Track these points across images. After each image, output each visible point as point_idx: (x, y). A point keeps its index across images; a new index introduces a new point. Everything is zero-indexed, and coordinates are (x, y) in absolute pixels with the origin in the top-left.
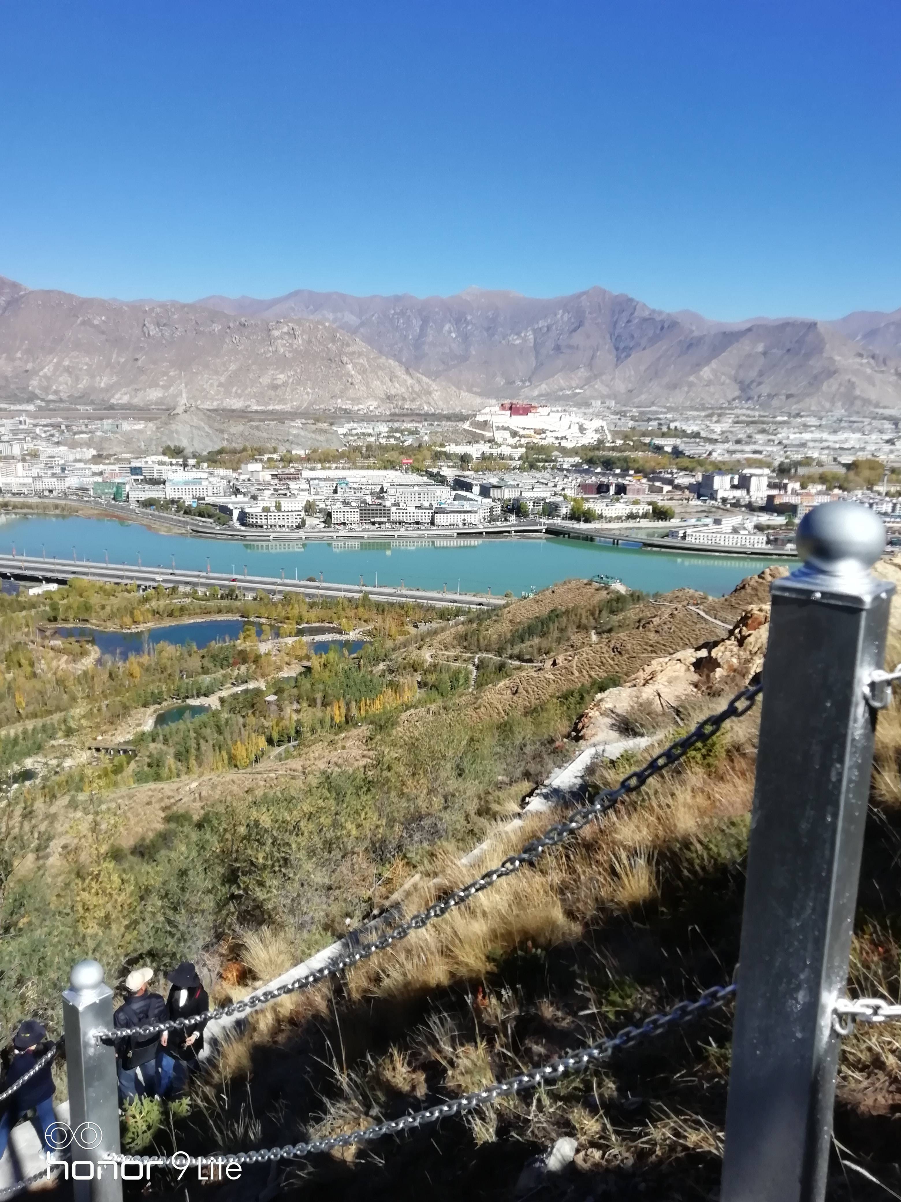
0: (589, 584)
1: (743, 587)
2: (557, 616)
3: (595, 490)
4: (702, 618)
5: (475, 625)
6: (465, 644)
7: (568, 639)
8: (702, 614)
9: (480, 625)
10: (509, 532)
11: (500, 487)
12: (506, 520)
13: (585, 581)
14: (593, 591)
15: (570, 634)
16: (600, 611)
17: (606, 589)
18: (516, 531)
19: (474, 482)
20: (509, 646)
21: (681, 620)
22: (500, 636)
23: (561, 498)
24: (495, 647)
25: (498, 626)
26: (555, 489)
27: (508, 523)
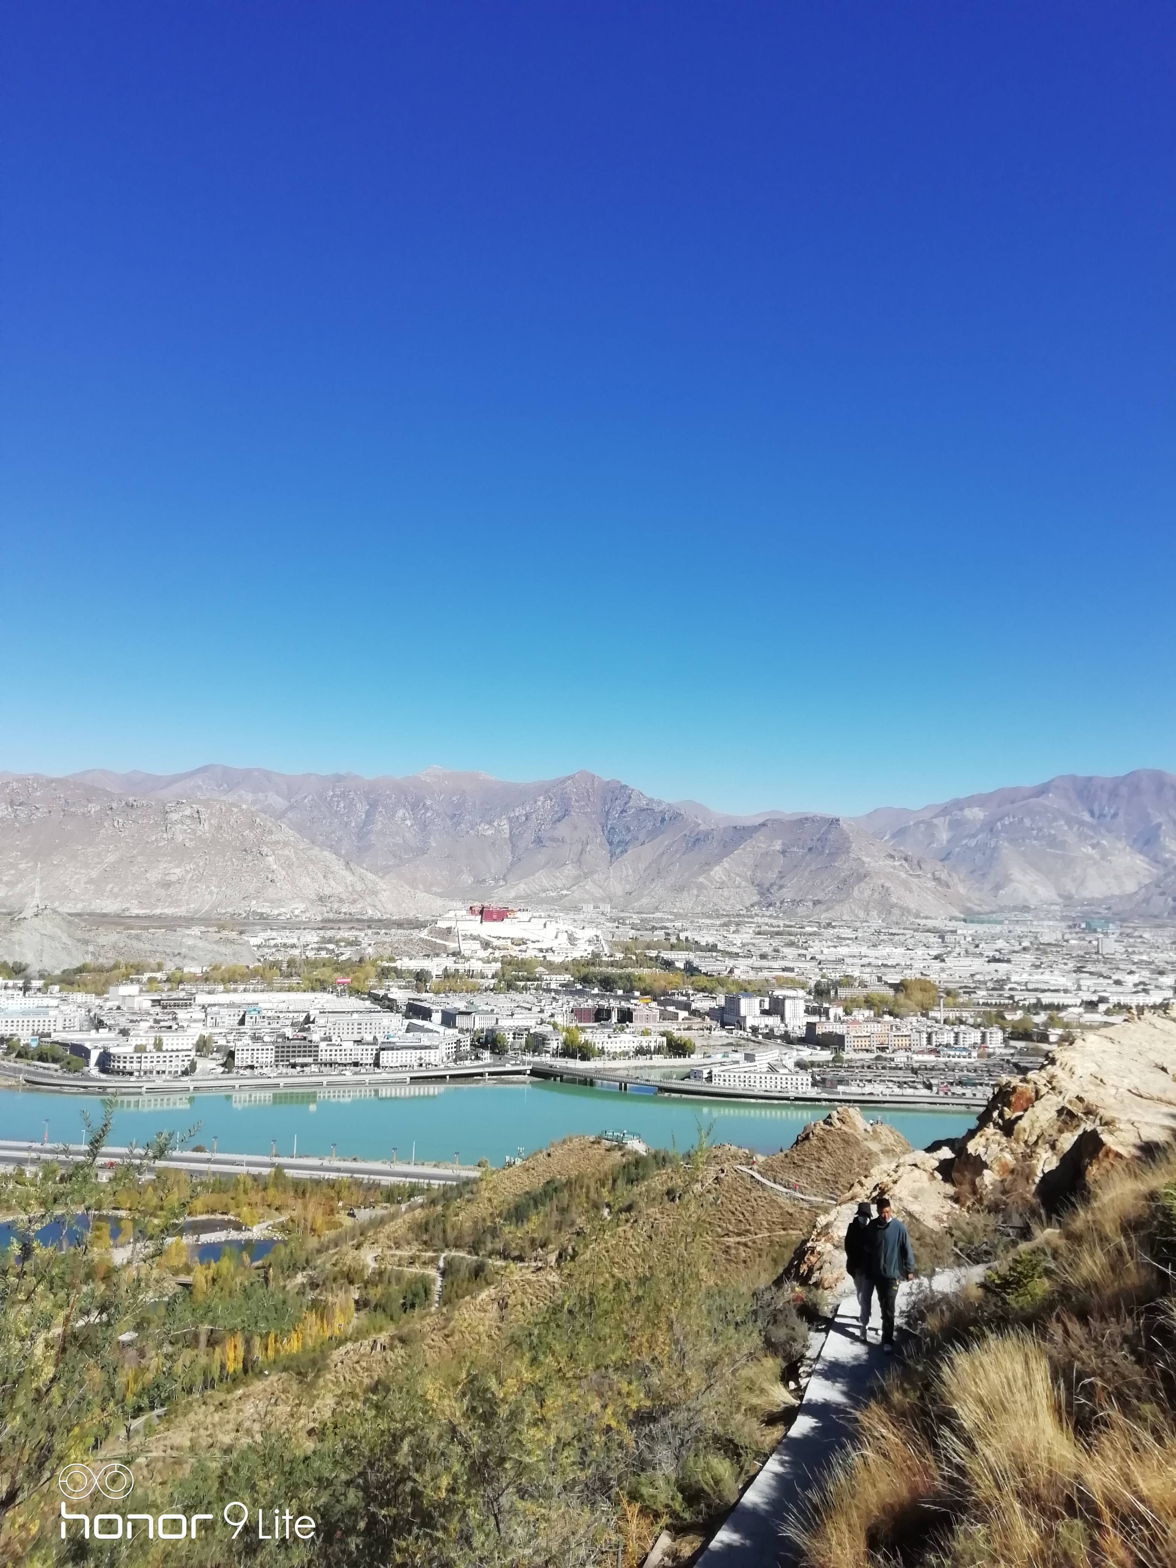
0: (597, 1142)
1: (807, 1138)
2: (556, 1190)
3: (592, 1017)
4: (758, 1182)
5: (439, 1208)
6: (425, 1237)
7: (573, 1224)
8: (758, 1176)
9: (446, 1207)
10: (481, 1074)
11: (469, 1013)
12: (477, 1058)
13: (592, 1139)
14: (602, 1152)
15: (574, 1216)
16: (615, 1181)
17: (620, 1149)
18: (491, 1074)
19: (433, 1007)
20: (489, 1237)
21: (731, 1186)
22: (476, 1223)
23: (550, 1028)
24: (469, 1240)
25: (472, 1208)
26: (541, 1015)
27: (481, 1063)
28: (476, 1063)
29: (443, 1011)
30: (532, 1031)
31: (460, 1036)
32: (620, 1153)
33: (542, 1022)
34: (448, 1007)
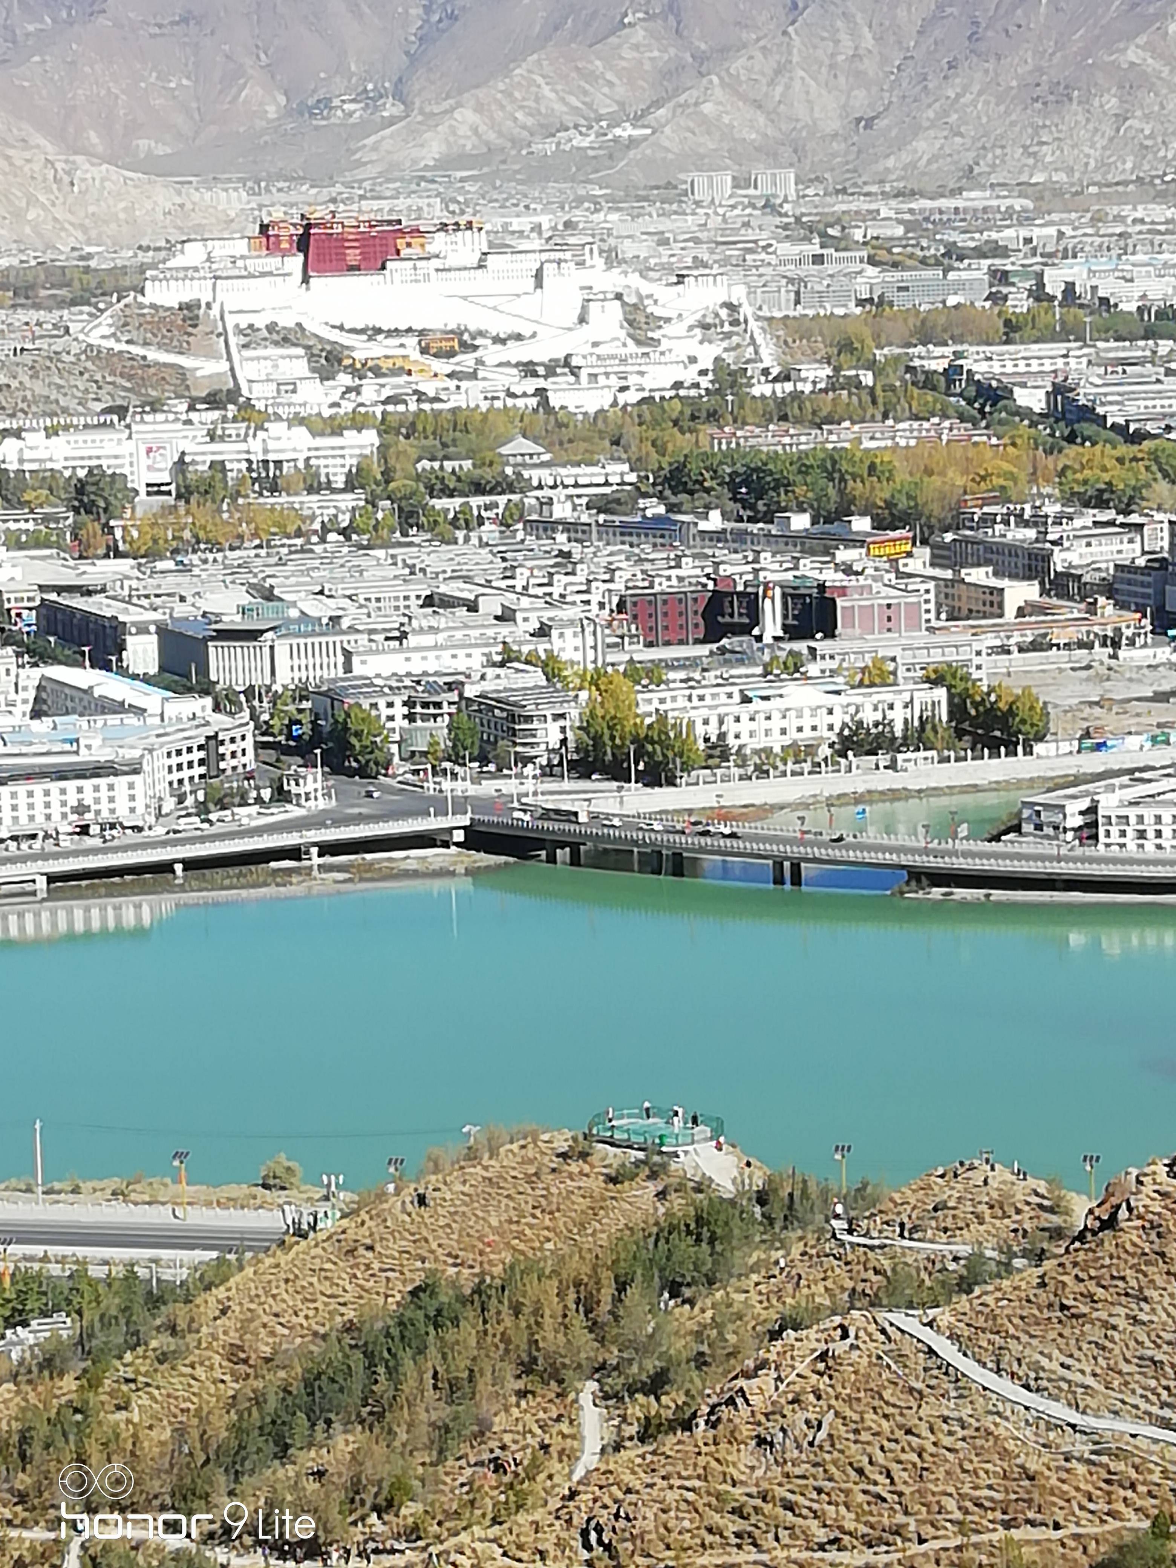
0: (580, 1152)
1: (1110, 1223)
2: (436, 1321)
3: (696, 622)
4: (946, 1368)
5: (69, 1384)
8: (947, 1350)
9: (90, 1382)
10: (295, 853)
11: (253, 635)
12: (281, 795)
13: (564, 1142)
14: (596, 1184)
16: (622, 1286)
17: (654, 1173)
18: (326, 849)
23: (537, 677)
24: (159, 1483)
26: (504, 630)
27: (294, 812)
28: (279, 814)
29: (163, 632)
30: (470, 691)
31: (220, 721)
32: (652, 1188)
33: (508, 658)
34: (181, 610)
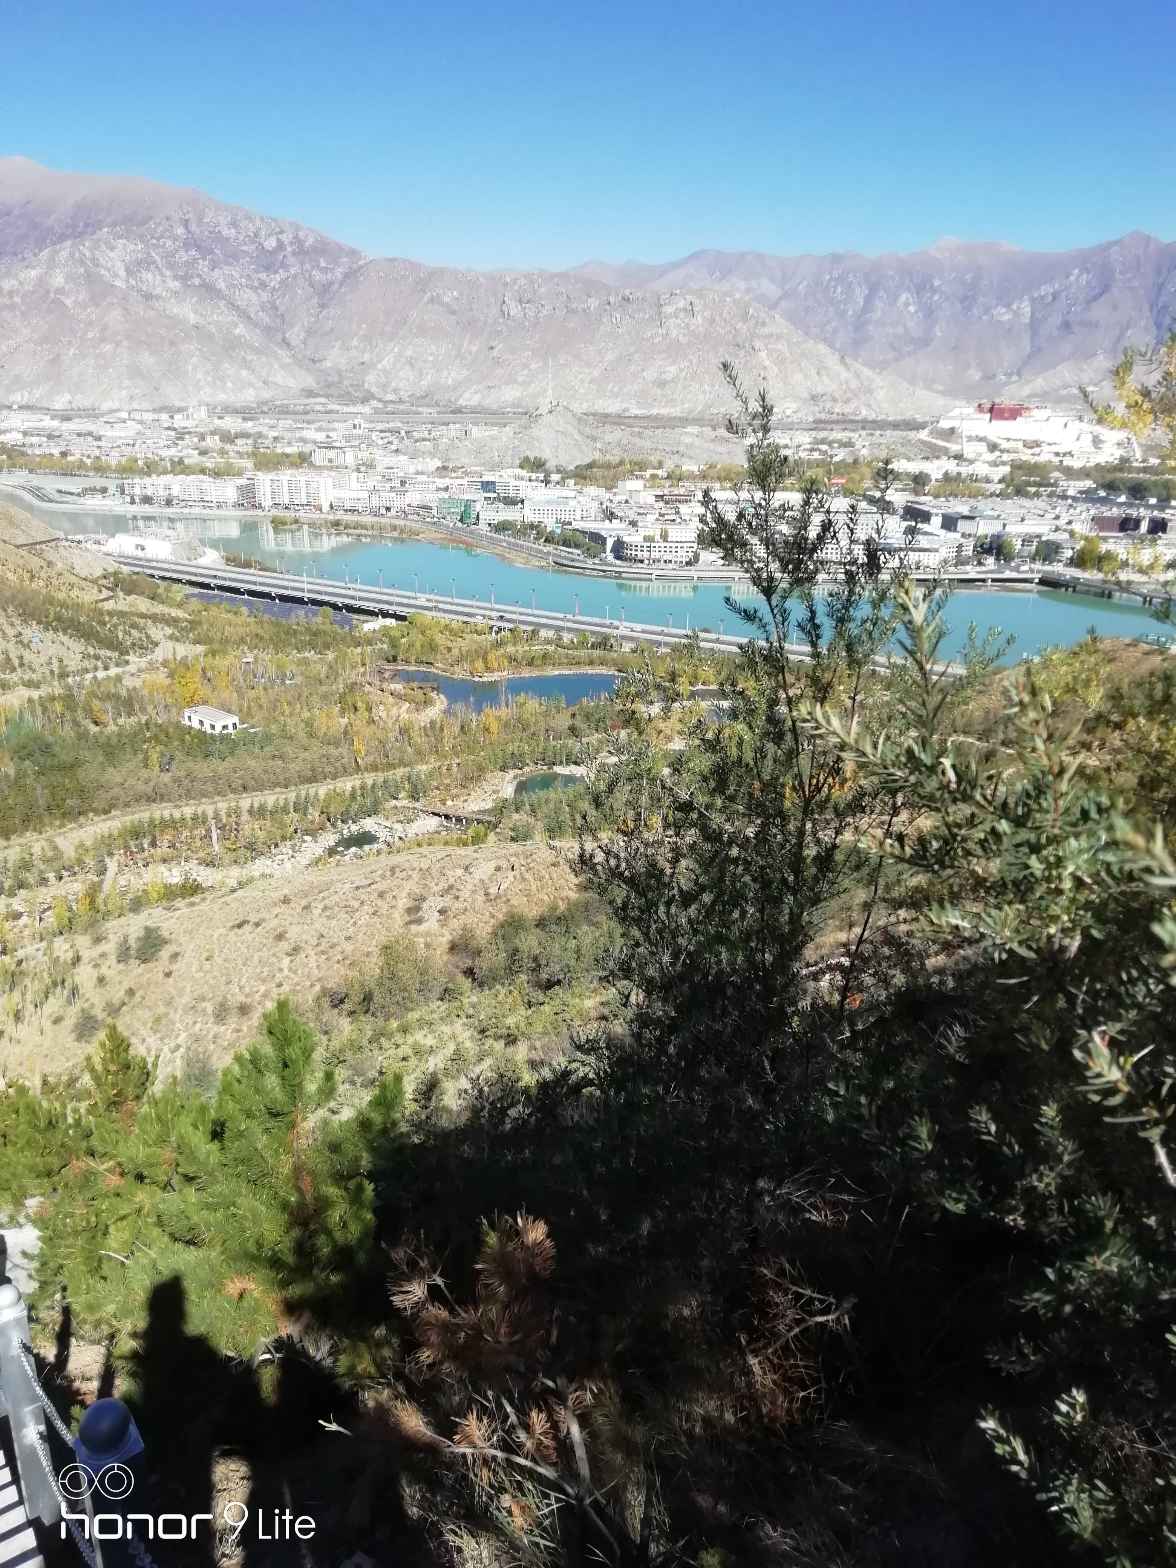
0: (1134, 644)
3: (1117, 526)
10: (983, 580)
11: (972, 518)
12: (980, 564)
13: (1127, 641)
14: (1139, 655)
17: (1161, 653)
18: (994, 580)
19: (933, 511)
20: (1001, 727)
22: (987, 713)
23: (1066, 536)
24: (980, 728)
25: (984, 700)
26: (1056, 522)
27: (983, 569)
28: (978, 569)
29: (944, 516)
30: (1044, 539)
31: (963, 540)
32: (1160, 658)
33: (1057, 529)
34: (949, 511)
